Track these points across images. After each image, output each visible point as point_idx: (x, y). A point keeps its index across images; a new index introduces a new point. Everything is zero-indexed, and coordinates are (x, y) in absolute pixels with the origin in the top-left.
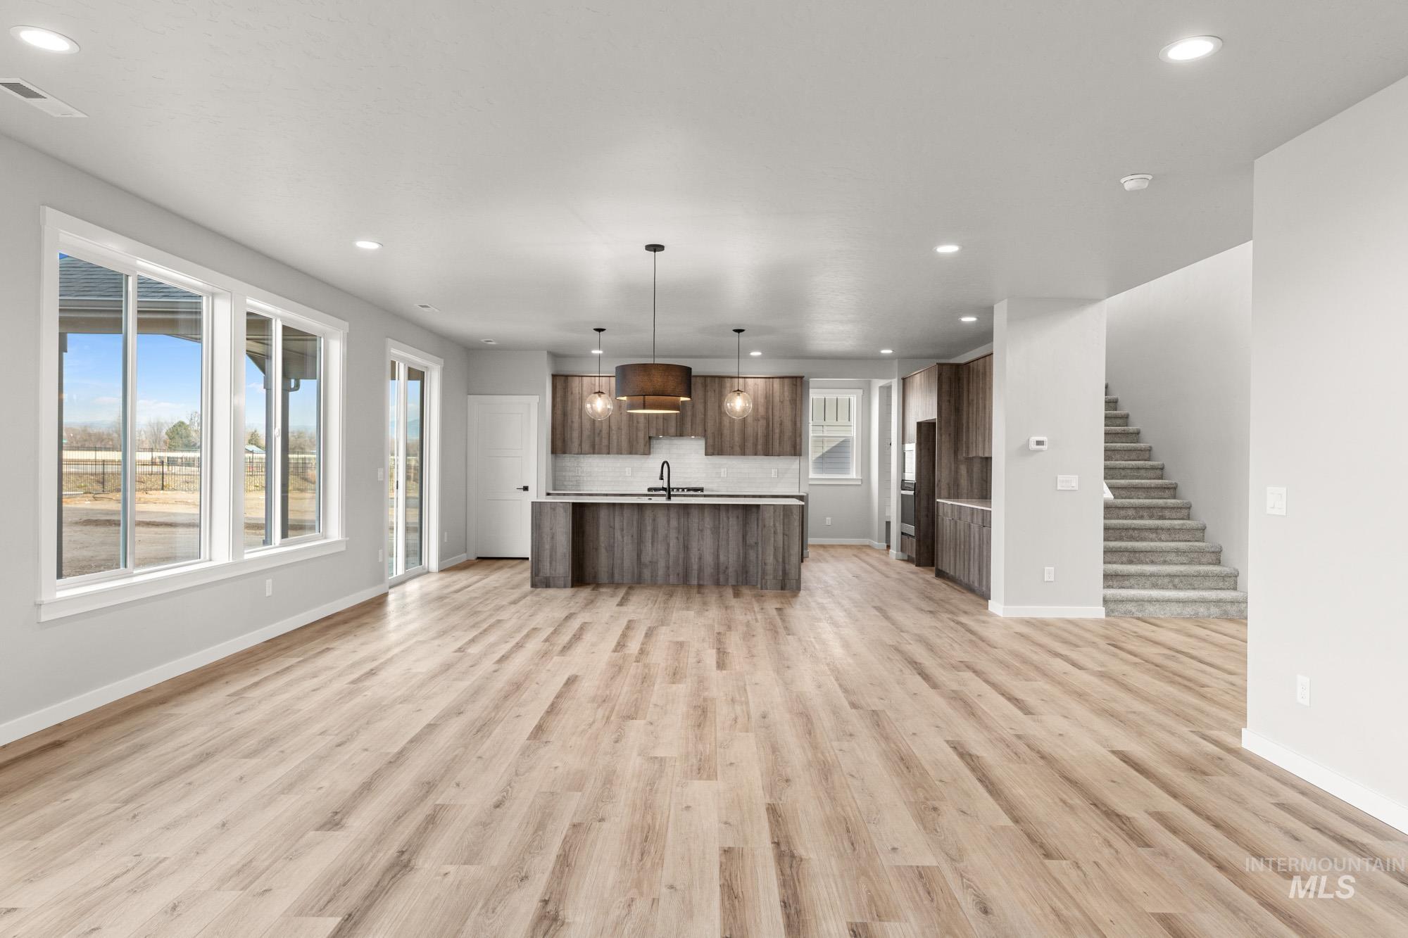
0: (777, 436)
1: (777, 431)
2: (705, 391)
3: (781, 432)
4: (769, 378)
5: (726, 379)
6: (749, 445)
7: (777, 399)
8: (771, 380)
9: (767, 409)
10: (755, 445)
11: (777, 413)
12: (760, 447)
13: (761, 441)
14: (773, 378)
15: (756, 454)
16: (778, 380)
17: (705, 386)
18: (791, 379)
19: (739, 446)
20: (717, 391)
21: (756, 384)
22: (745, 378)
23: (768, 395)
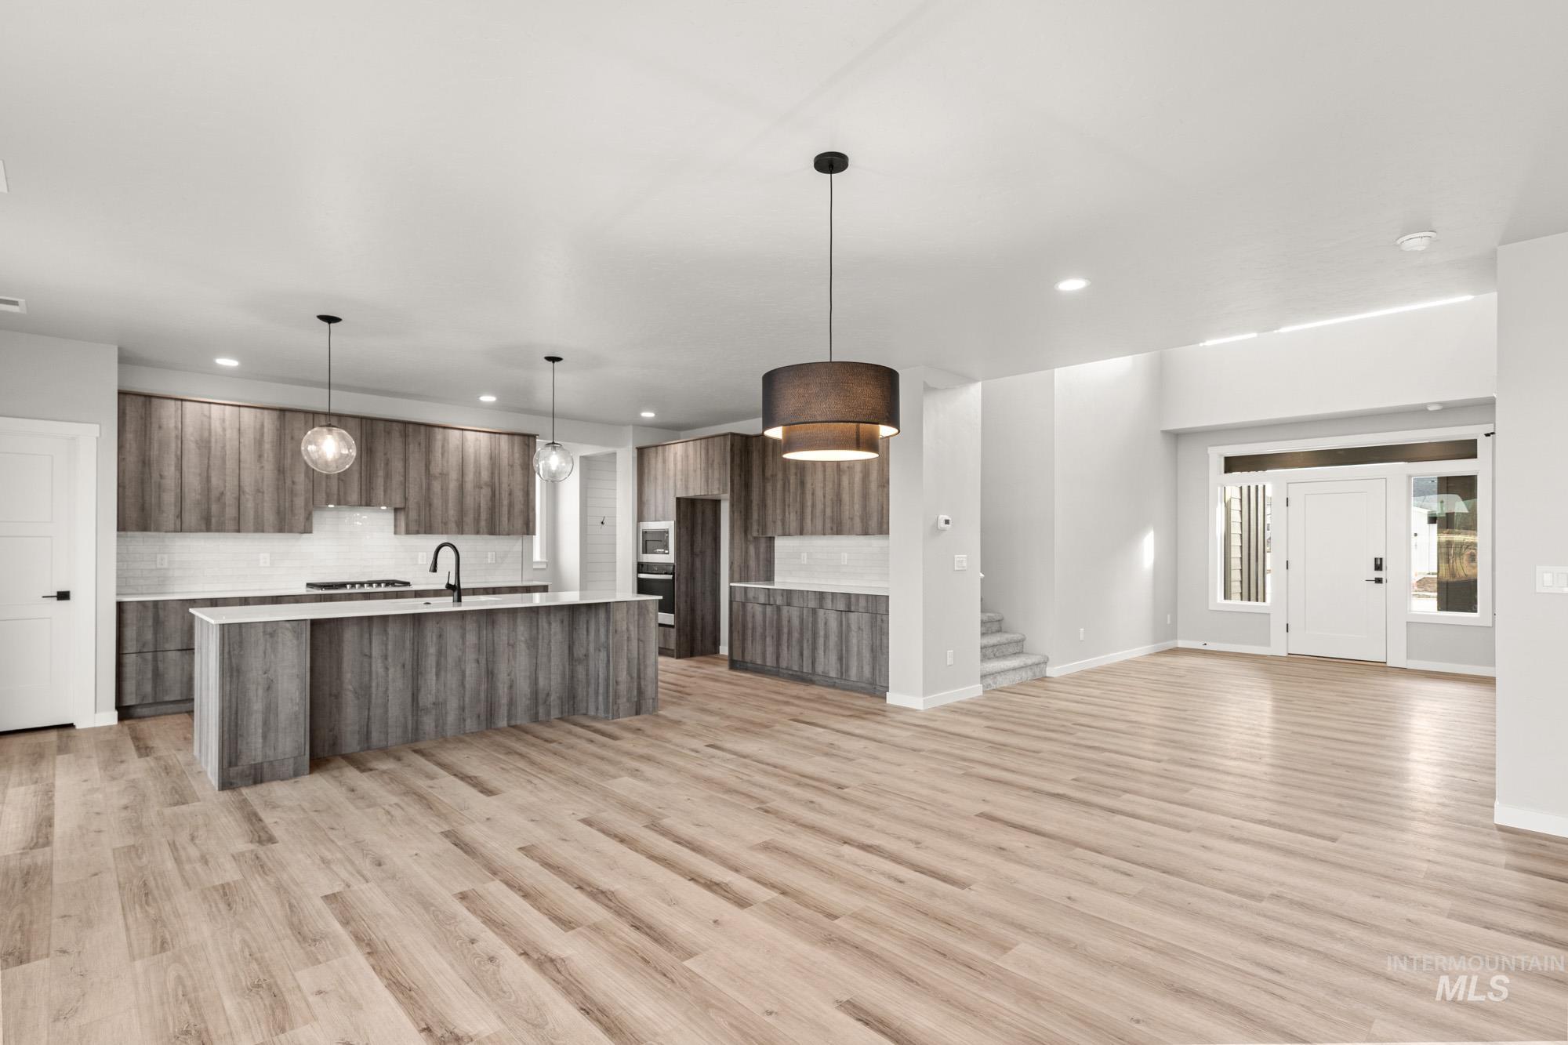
0: (505, 509)
1: (505, 502)
2: (406, 444)
3: (511, 505)
4: (495, 433)
5: (437, 429)
6: (469, 519)
7: (505, 462)
8: (497, 435)
9: (493, 473)
10: (477, 520)
11: (505, 480)
12: (483, 523)
13: (484, 516)
14: (500, 433)
15: (478, 533)
16: (506, 437)
17: (405, 435)
18: (521, 438)
19: (456, 522)
20: (423, 445)
21: (477, 440)
22: (462, 430)
23: (493, 455)
